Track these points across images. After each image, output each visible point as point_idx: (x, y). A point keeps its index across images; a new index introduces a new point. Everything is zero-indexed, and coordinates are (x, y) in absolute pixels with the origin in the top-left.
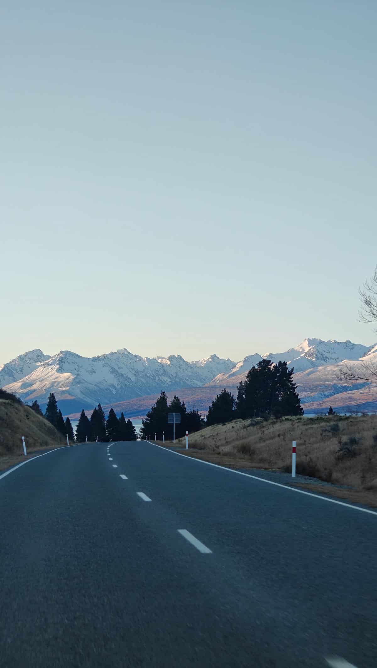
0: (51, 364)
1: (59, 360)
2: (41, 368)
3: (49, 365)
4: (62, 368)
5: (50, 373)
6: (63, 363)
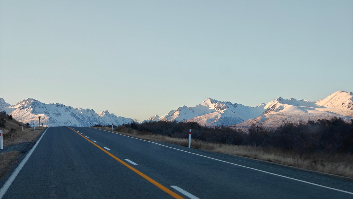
0: (26, 107)
1: (32, 104)
2: (18, 110)
3: (24, 108)
4: (35, 110)
5: (26, 114)
6: (35, 107)
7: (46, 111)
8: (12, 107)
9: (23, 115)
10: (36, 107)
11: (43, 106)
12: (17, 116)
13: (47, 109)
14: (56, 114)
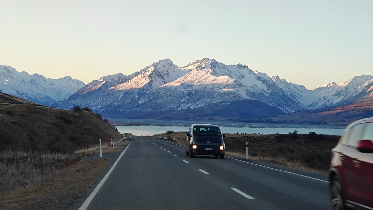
0: (204, 68)
1: (211, 64)
2: (195, 71)
3: (202, 68)
4: (215, 72)
5: (205, 76)
6: (214, 68)
7: (228, 72)
8: (184, 69)
9: (201, 77)
10: (216, 67)
11: (224, 67)
12: (195, 78)
13: (228, 71)
14: (239, 76)
